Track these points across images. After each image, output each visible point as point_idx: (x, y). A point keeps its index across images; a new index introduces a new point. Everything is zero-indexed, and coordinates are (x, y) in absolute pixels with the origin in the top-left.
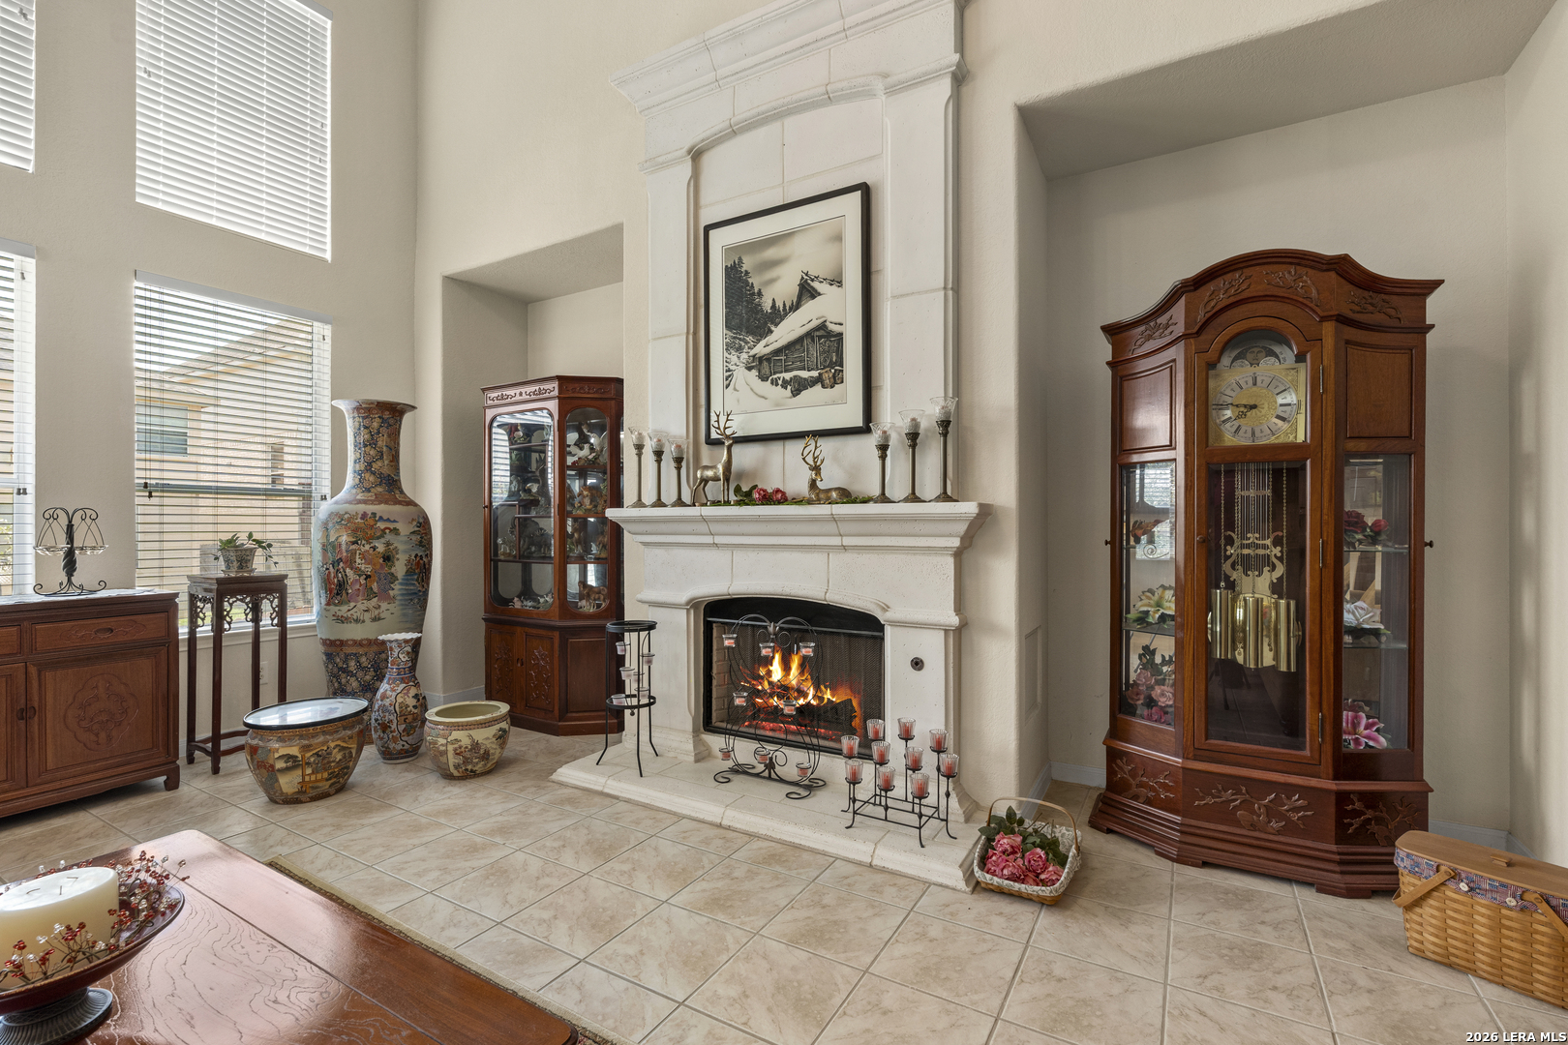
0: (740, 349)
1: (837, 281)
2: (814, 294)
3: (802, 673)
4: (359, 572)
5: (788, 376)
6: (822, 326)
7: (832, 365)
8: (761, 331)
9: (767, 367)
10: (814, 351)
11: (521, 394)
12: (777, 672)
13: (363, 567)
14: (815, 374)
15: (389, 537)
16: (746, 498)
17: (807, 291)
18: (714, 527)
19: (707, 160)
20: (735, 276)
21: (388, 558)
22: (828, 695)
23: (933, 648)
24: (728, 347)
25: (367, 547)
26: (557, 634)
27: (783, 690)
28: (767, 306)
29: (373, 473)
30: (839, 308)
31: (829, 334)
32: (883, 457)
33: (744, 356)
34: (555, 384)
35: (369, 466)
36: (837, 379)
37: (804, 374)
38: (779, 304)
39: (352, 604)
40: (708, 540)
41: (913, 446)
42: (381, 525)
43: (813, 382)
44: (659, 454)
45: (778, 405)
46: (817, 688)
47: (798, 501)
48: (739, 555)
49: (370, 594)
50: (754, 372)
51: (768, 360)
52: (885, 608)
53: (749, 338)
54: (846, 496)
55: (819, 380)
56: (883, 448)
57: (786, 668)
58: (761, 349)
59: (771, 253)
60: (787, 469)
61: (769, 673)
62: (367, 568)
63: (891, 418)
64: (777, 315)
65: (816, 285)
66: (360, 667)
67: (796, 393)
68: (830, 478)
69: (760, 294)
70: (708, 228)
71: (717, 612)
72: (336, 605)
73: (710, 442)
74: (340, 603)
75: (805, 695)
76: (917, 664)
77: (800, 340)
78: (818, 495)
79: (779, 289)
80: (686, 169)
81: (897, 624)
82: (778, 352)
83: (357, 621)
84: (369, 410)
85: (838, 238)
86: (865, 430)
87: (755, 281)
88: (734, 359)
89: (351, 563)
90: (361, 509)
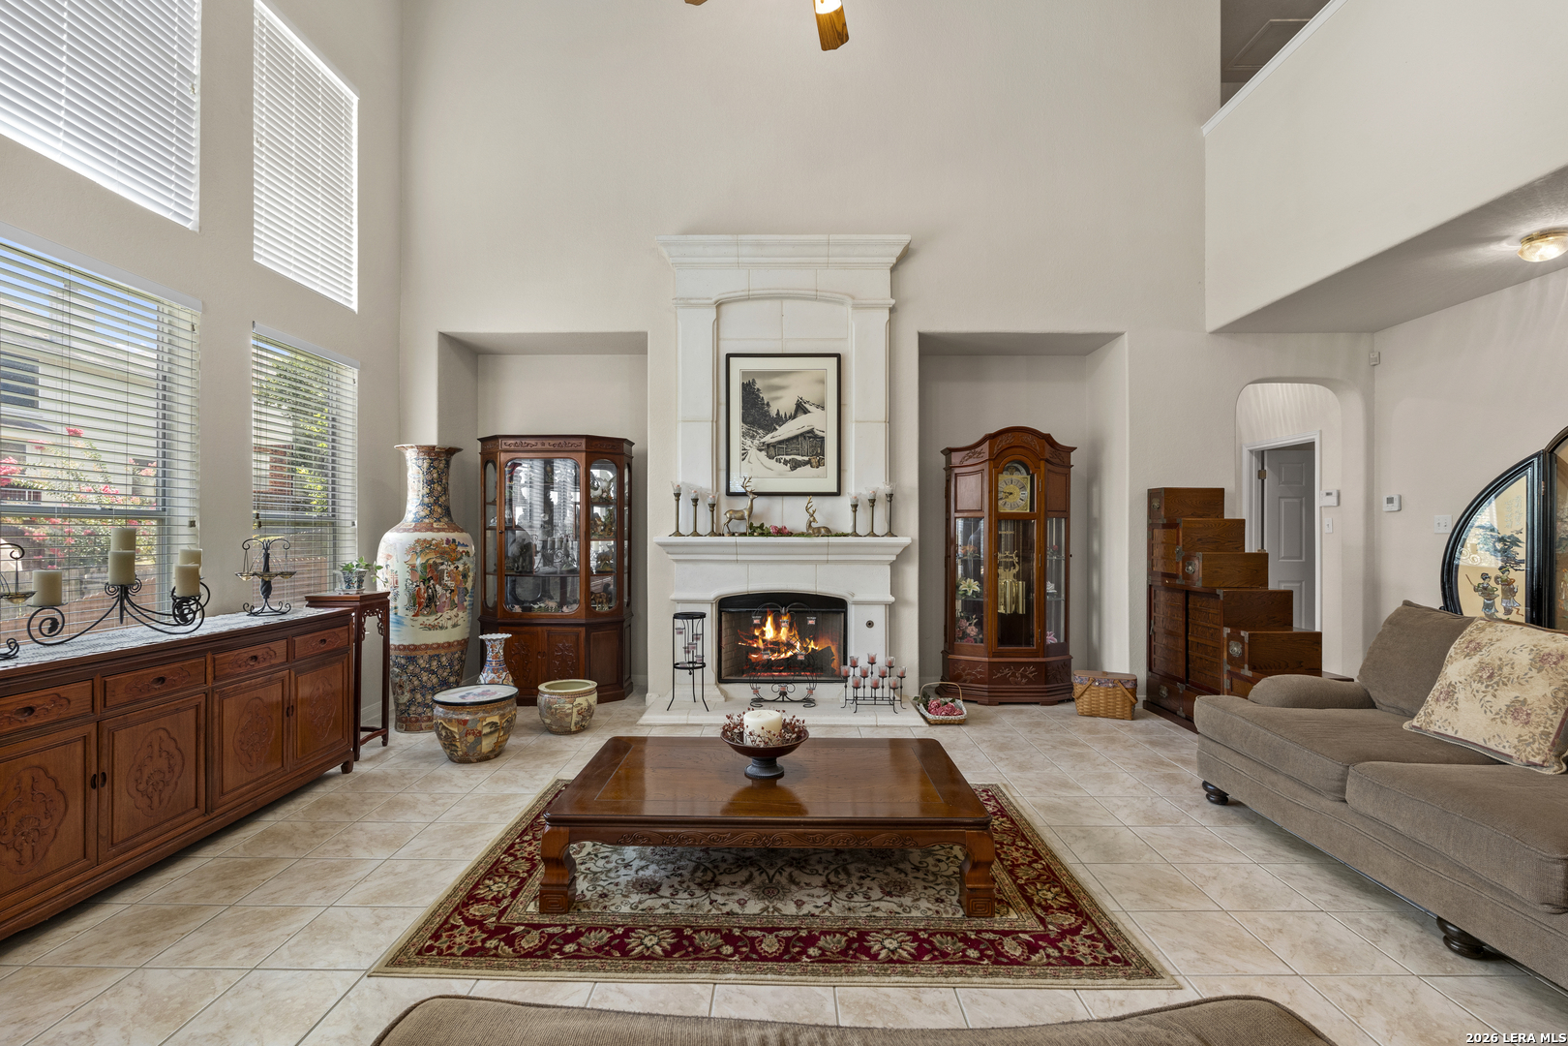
0: (753, 437)
1: (821, 406)
2: (806, 411)
3: (790, 633)
4: (446, 588)
5: (788, 458)
6: (811, 431)
7: (817, 455)
8: (771, 423)
9: (772, 450)
10: (806, 445)
11: (543, 444)
12: (769, 632)
13: (449, 583)
14: (806, 458)
15: (465, 558)
17: (801, 408)
18: (739, 550)
19: (724, 308)
20: (750, 392)
21: (465, 576)
22: (812, 646)
23: (879, 615)
24: (744, 435)
25: (452, 567)
26: (583, 630)
27: (776, 646)
28: (773, 413)
29: (440, 506)
30: (821, 421)
31: (816, 437)
32: (855, 511)
33: (756, 442)
34: (583, 441)
35: (436, 502)
36: (820, 463)
37: (799, 458)
38: (782, 413)
39: (439, 614)
40: (734, 557)
41: (873, 506)
42: (460, 549)
43: (805, 463)
44: (695, 501)
45: (781, 475)
46: (802, 640)
48: (752, 567)
49: (453, 605)
50: (764, 453)
51: (774, 446)
52: (853, 595)
53: (760, 431)
55: (809, 462)
56: (855, 506)
57: (777, 628)
58: (768, 439)
59: (776, 381)
60: (792, 513)
61: (763, 634)
62: (451, 584)
63: (851, 488)
64: (780, 420)
65: (807, 406)
66: (441, 666)
67: (793, 468)
69: (768, 404)
70: (729, 356)
71: (725, 604)
72: (424, 615)
73: (729, 494)
74: (429, 614)
75: (794, 647)
76: (870, 624)
77: (796, 437)
78: (813, 531)
79: (782, 404)
80: (712, 314)
81: (856, 603)
82: (781, 442)
83: (441, 628)
84: (438, 454)
85: (822, 382)
86: (838, 494)
87: (765, 396)
88: (748, 442)
89: (439, 580)
90: (443, 535)
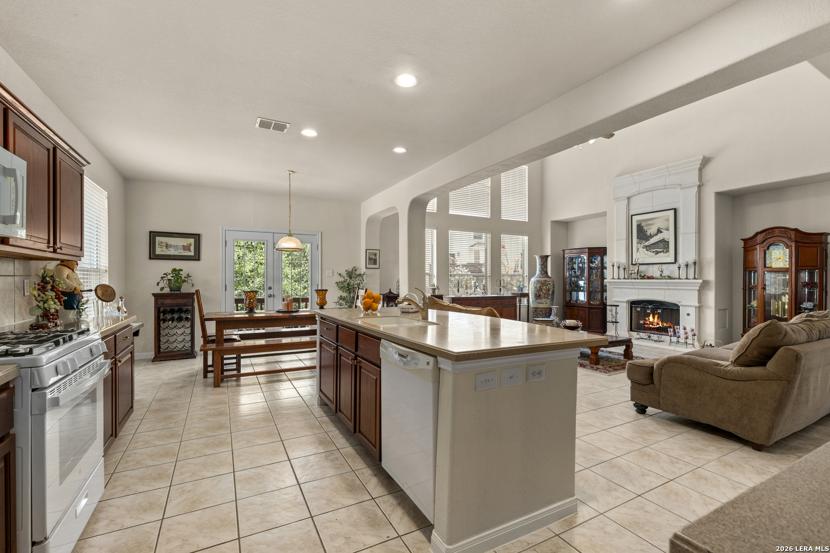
0: (641, 244)
1: (668, 230)
2: (661, 232)
3: (658, 319)
4: (543, 292)
5: (654, 250)
6: (664, 239)
7: (666, 248)
8: (647, 238)
9: (648, 248)
10: (661, 245)
11: (576, 251)
12: (651, 319)
14: (662, 250)
15: (549, 285)
16: (643, 278)
17: (659, 231)
18: (634, 284)
19: (631, 199)
20: (640, 227)
21: (548, 290)
22: (665, 325)
23: (692, 311)
24: (638, 243)
25: (544, 287)
26: (587, 309)
27: (652, 323)
28: (648, 234)
30: (669, 236)
31: (665, 241)
32: (679, 270)
33: (642, 245)
34: (587, 249)
35: (543, 270)
36: (667, 251)
37: (659, 250)
38: (652, 234)
39: (542, 300)
40: (633, 287)
41: (687, 267)
42: (547, 283)
43: (661, 252)
44: (619, 267)
45: (651, 257)
46: (662, 322)
47: (656, 279)
48: (640, 290)
49: (545, 298)
50: (645, 249)
51: (649, 246)
52: (680, 302)
53: (644, 241)
54: (670, 278)
55: (663, 251)
56: (679, 268)
57: (654, 318)
58: (647, 244)
59: (650, 222)
60: (654, 271)
61: (649, 319)
62: (545, 292)
63: (681, 261)
64: (651, 236)
65: (662, 230)
66: (543, 314)
67: (656, 254)
68: (665, 273)
69: (646, 231)
70: (632, 216)
71: (633, 304)
72: (538, 300)
73: (632, 264)
74: (540, 300)
75: (659, 325)
76: (688, 315)
77: (658, 242)
78: (662, 277)
79: (652, 230)
80: (626, 202)
81: (682, 306)
82: (651, 245)
83: (543, 303)
84: (543, 257)
85: (668, 220)
86: (675, 263)
87: (645, 228)
88: (639, 245)
89: (541, 291)
90: (543, 279)
